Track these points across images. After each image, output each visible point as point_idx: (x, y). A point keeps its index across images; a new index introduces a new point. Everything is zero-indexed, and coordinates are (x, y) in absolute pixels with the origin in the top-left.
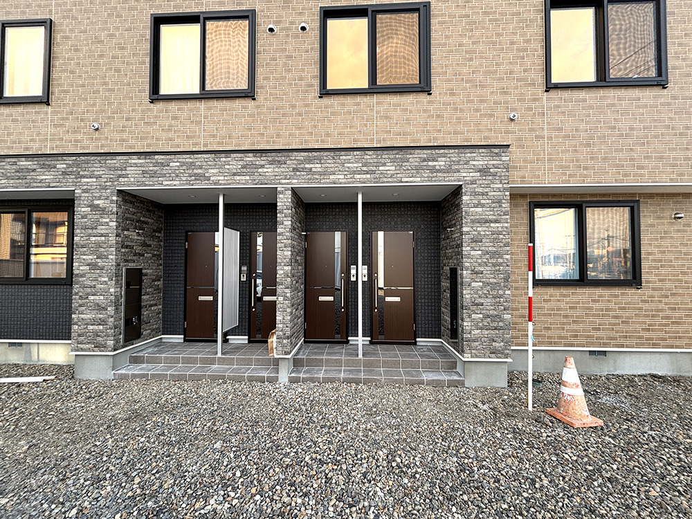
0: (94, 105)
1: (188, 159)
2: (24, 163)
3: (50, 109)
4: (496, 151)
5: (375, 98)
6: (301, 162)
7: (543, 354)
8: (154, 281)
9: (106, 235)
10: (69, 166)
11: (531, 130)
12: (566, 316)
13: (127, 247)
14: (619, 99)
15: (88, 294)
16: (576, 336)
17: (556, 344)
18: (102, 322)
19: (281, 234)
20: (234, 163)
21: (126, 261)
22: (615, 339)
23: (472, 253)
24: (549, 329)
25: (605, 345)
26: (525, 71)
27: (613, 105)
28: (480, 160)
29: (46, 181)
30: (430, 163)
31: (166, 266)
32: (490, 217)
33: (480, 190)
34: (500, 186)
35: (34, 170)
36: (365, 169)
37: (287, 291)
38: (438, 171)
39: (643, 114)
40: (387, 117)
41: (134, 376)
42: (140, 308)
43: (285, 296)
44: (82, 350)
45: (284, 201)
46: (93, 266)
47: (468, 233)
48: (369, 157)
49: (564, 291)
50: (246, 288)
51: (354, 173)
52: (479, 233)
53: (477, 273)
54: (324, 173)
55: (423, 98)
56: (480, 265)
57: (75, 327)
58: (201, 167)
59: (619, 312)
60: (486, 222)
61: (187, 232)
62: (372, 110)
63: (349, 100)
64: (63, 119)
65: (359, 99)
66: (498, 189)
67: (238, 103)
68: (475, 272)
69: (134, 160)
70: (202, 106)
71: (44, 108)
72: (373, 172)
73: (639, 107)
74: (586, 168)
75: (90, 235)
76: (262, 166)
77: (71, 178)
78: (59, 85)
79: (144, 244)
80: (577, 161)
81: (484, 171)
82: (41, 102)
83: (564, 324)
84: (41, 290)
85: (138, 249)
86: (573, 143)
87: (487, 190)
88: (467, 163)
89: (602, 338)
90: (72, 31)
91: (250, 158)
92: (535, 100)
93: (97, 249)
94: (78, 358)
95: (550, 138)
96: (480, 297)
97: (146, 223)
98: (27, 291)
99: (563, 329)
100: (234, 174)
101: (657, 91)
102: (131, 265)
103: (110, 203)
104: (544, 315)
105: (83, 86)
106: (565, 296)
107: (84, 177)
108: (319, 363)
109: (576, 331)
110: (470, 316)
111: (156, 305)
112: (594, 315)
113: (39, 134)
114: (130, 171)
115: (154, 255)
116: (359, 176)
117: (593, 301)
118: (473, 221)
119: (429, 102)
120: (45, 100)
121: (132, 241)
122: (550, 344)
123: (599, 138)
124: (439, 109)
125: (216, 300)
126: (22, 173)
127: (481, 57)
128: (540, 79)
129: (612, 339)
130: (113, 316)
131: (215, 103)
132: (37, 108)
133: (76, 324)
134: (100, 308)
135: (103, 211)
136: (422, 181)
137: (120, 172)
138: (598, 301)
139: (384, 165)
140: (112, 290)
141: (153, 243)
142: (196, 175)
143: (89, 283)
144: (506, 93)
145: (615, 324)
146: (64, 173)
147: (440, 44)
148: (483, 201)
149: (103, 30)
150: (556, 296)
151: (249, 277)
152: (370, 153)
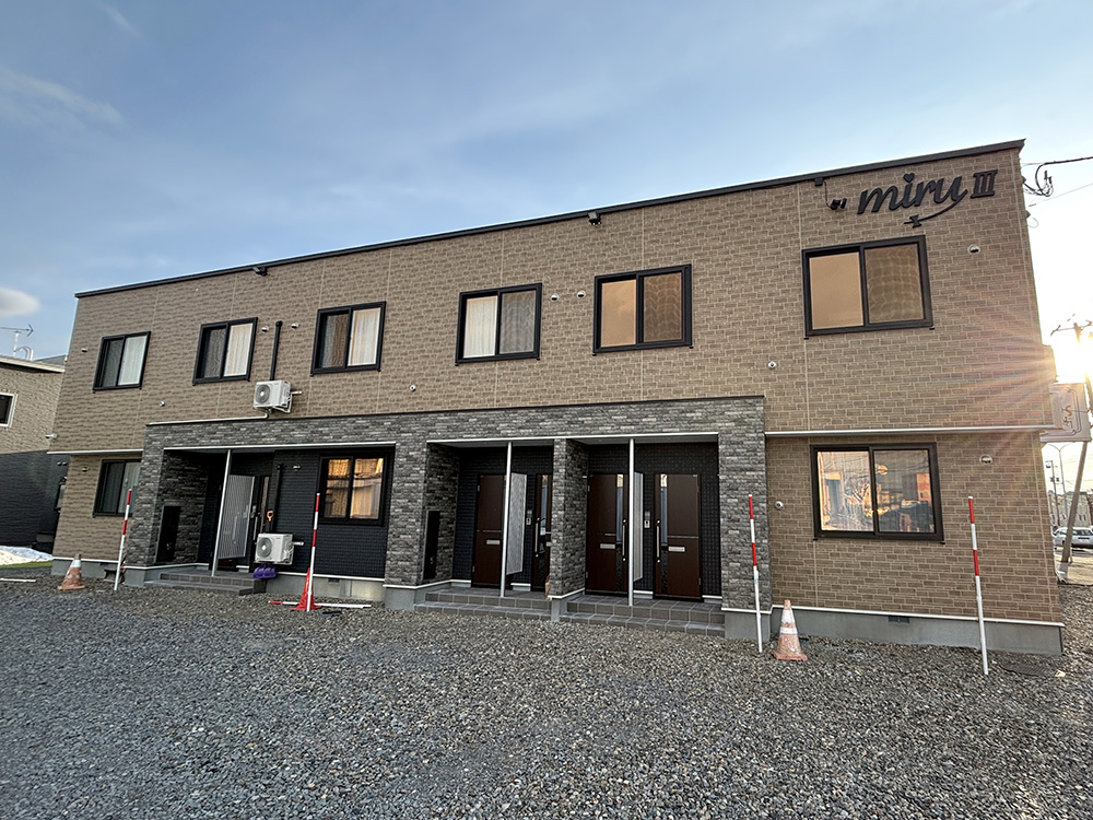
0: (413, 370)
1: (483, 415)
2: (360, 421)
3: (380, 375)
4: (750, 401)
5: (642, 354)
6: (575, 416)
7: (834, 617)
8: (448, 523)
9: (416, 482)
10: (393, 423)
11: (791, 377)
12: (857, 574)
13: (431, 491)
14: (883, 343)
15: (400, 533)
16: (871, 597)
17: (847, 606)
18: (409, 559)
19: (556, 481)
20: (520, 419)
21: (429, 504)
22: (917, 602)
23: (729, 500)
24: (839, 587)
25: (905, 609)
26: (784, 320)
27: (877, 349)
28: (735, 412)
29: (376, 437)
30: (688, 415)
31: (458, 509)
32: (746, 466)
33: (736, 439)
34: (754, 435)
35: (367, 427)
36: (629, 420)
37: (560, 534)
38: (695, 422)
39: (910, 357)
40: (652, 371)
41: (431, 610)
42: (437, 548)
43: (558, 539)
44: (393, 583)
45: (560, 451)
46: (405, 508)
47: (724, 481)
48: (633, 410)
49: (854, 544)
50: (530, 532)
51: (620, 424)
52: (735, 482)
53: (733, 521)
54: (595, 425)
55: (686, 351)
56: (736, 513)
57: (389, 562)
58: (493, 422)
59: (920, 572)
60: (742, 470)
61: (479, 476)
62: (639, 365)
63: (618, 356)
64: (389, 382)
65: (628, 355)
66: (753, 439)
67: (525, 364)
68: (731, 520)
69: (442, 417)
70: (496, 366)
71: (376, 374)
72: (638, 423)
73: (904, 350)
74: (850, 414)
75: (404, 482)
76: (543, 420)
77: (394, 433)
78: (388, 354)
79: (443, 489)
80: (841, 406)
81: (739, 421)
82: (374, 369)
83: (855, 582)
84: (358, 530)
85: (438, 493)
86: (836, 388)
87: (742, 439)
88: (723, 413)
89: (901, 601)
90: (400, 309)
91: (533, 413)
92: (795, 347)
93: (408, 494)
94: (390, 591)
95: (811, 385)
96: (737, 545)
97: (446, 468)
98: (347, 530)
99: (855, 588)
100: (520, 428)
101: (924, 332)
102: (433, 508)
103: (420, 453)
104: (832, 571)
105: (406, 354)
106: (855, 550)
107: (403, 432)
108: (591, 609)
109: (870, 591)
110: (727, 565)
111: (448, 548)
112: (890, 573)
113: (371, 396)
114: (438, 426)
115: (450, 498)
116: (623, 428)
117: (889, 557)
118: (728, 470)
119: (691, 355)
120: (376, 367)
121: (434, 486)
122: (840, 605)
123: (863, 382)
124: (700, 361)
125: (502, 544)
126: (358, 430)
127: (741, 310)
128: (800, 327)
129: (913, 602)
130: (417, 553)
131: (507, 364)
132: (371, 373)
133: (389, 559)
134: (409, 546)
135: (415, 461)
136: (680, 431)
137: (430, 428)
138: (895, 557)
139: (646, 417)
140: (418, 530)
141: (450, 487)
142: (489, 429)
143: (401, 523)
144: (765, 342)
145: (916, 585)
146: (389, 429)
147: (700, 301)
148: (738, 450)
149: (424, 306)
150: (845, 549)
151: (534, 522)
152: (634, 406)
